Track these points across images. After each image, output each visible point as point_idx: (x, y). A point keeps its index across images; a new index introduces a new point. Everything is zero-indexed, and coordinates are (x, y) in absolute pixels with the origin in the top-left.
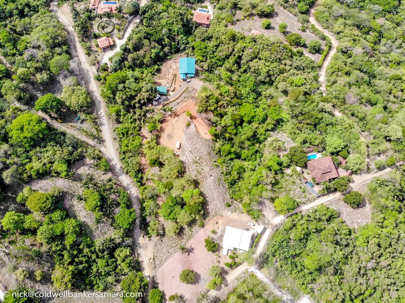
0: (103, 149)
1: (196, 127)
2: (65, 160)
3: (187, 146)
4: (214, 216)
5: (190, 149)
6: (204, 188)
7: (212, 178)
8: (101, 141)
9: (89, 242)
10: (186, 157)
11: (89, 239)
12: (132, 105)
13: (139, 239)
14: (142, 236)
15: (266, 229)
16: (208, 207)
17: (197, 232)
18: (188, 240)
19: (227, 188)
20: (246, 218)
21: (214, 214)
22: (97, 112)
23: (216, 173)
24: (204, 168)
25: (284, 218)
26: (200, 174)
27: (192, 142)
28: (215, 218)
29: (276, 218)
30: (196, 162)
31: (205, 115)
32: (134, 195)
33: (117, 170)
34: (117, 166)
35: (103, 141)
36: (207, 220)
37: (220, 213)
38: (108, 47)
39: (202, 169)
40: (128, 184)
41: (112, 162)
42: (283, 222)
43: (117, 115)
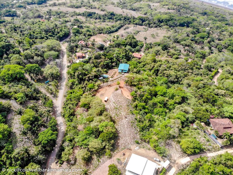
0: (54, 101)
1: (122, 92)
2: (25, 94)
3: (112, 99)
4: (123, 149)
5: (114, 101)
6: (119, 125)
7: (127, 119)
8: (55, 96)
9: (10, 149)
10: (110, 105)
11: (11, 146)
12: (84, 78)
13: (52, 164)
14: (55, 162)
15: (172, 167)
16: (118, 141)
17: (104, 162)
18: (94, 170)
19: (139, 130)
20: (152, 154)
21: (123, 147)
22: (61, 83)
23: (131, 117)
24: (122, 112)
25: (190, 160)
26: (118, 116)
27: (117, 98)
28: (123, 151)
29: (182, 159)
30: (117, 109)
31: (130, 87)
32: (62, 131)
33: (58, 113)
34: (59, 111)
35: (57, 97)
36: (115, 153)
37: (129, 147)
38: (81, 58)
39: (120, 113)
40: (61, 123)
41: (57, 108)
42: (189, 163)
43: (72, 84)
